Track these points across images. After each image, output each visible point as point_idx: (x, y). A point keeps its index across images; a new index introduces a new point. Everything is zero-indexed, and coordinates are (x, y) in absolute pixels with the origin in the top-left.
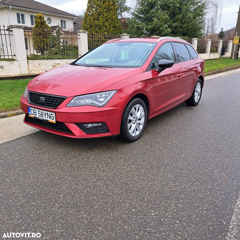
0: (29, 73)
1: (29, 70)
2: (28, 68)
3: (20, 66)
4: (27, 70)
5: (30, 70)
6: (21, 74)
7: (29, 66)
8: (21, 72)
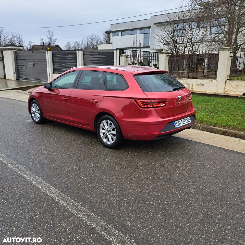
0: (225, 92)
1: (224, 90)
2: (225, 87)
3: (217, 85)
4: (223, 89)
5: (226, 90)
6: (216, 92)
7: (226, 86)
8: (217, 91)
